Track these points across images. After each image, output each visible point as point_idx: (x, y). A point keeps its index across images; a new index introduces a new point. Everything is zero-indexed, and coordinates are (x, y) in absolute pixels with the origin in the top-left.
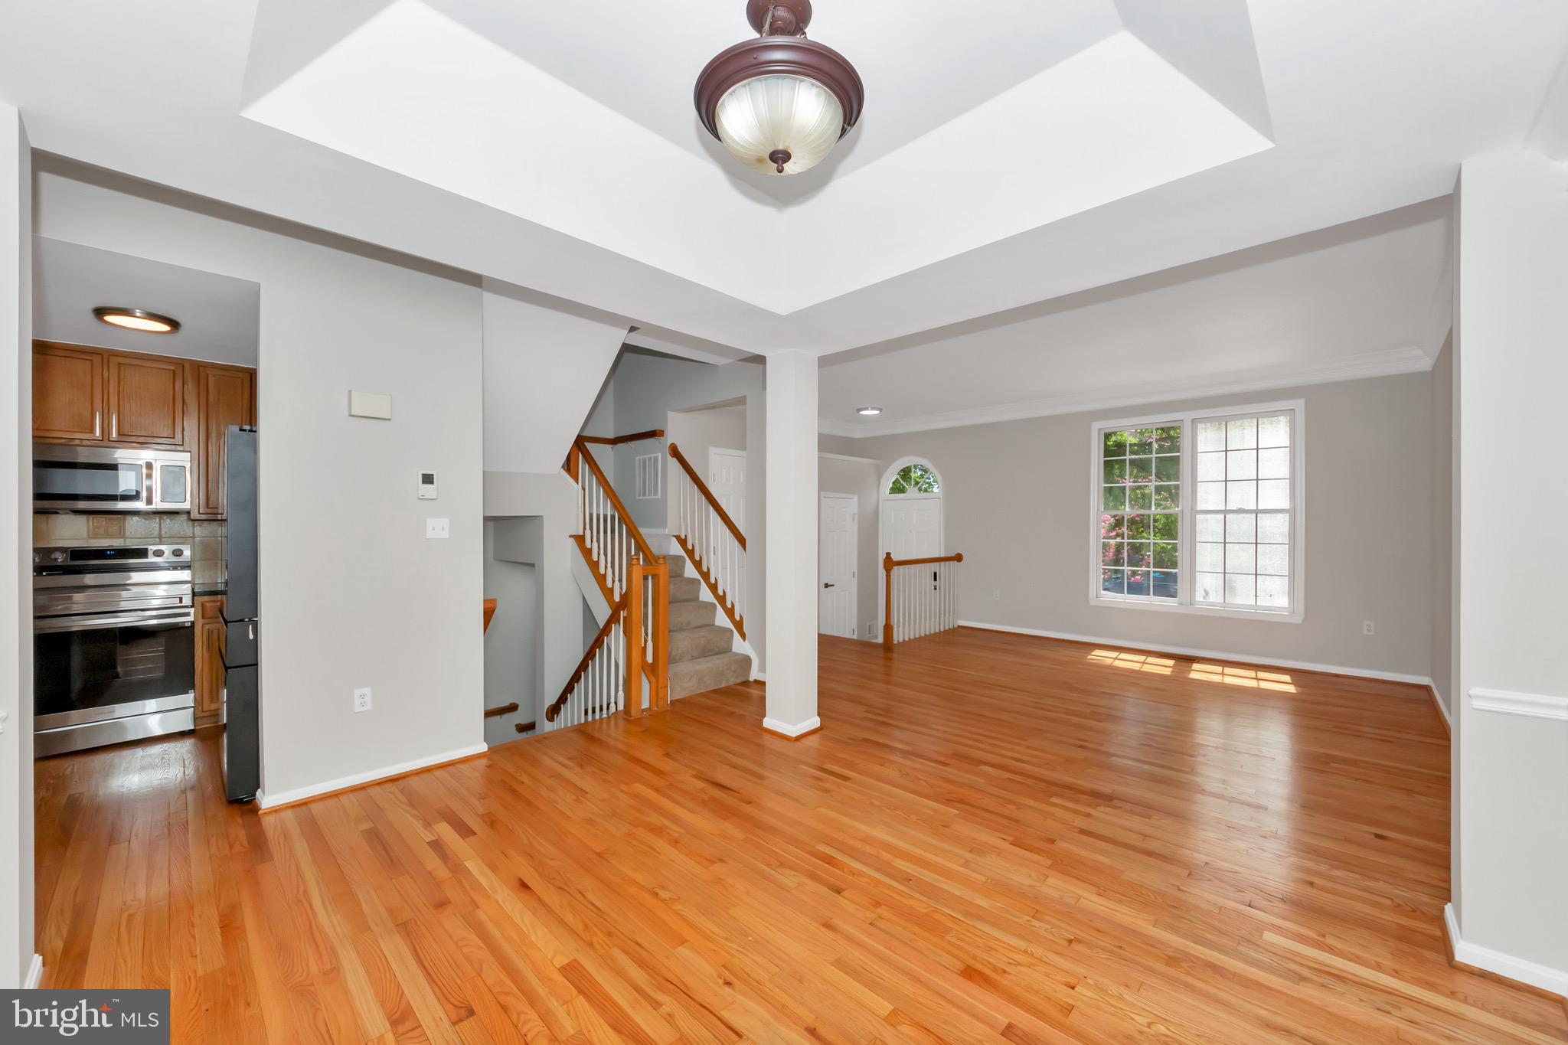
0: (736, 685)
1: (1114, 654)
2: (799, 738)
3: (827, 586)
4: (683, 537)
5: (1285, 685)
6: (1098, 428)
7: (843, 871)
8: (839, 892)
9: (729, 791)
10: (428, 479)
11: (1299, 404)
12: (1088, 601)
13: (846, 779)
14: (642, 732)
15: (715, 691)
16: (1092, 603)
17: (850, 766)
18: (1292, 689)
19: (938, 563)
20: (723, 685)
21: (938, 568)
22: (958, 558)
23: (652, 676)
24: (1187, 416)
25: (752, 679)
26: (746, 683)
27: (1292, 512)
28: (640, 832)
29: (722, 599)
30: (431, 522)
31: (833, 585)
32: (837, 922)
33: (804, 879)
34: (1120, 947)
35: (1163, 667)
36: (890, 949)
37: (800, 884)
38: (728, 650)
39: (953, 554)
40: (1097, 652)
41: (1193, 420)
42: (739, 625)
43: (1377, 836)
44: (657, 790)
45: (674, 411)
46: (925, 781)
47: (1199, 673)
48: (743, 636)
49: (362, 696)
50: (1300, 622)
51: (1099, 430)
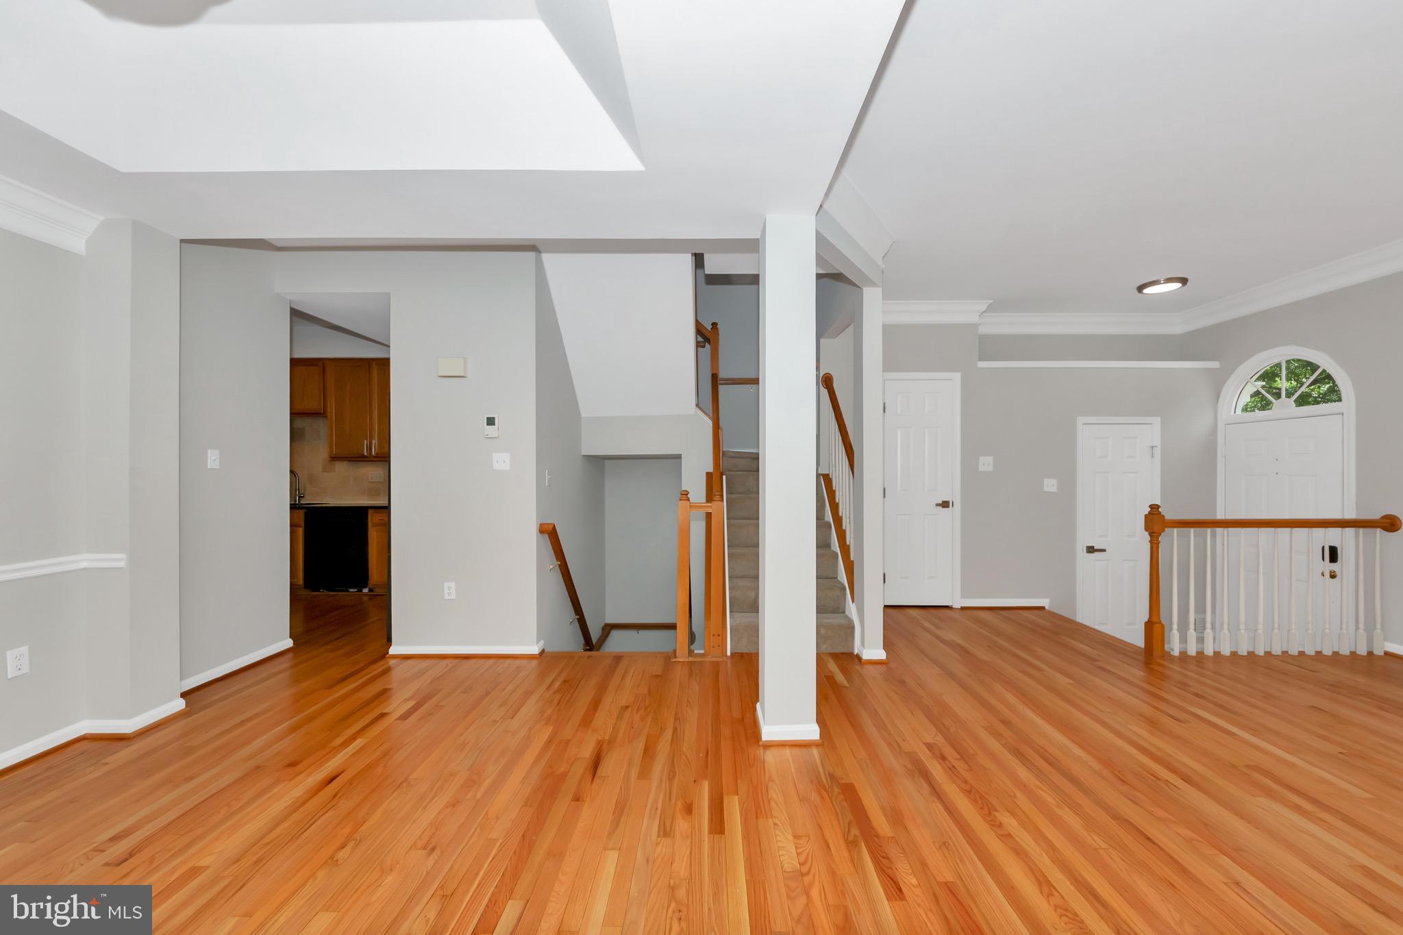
3: (1090, 550)
10: (491, 421)
19: (1347, 530)
21: (1345, 538)
25: (855, 651)
30: (496, 457)
31: (1104, 550)
48: (852, 598)
49: (449, 588)
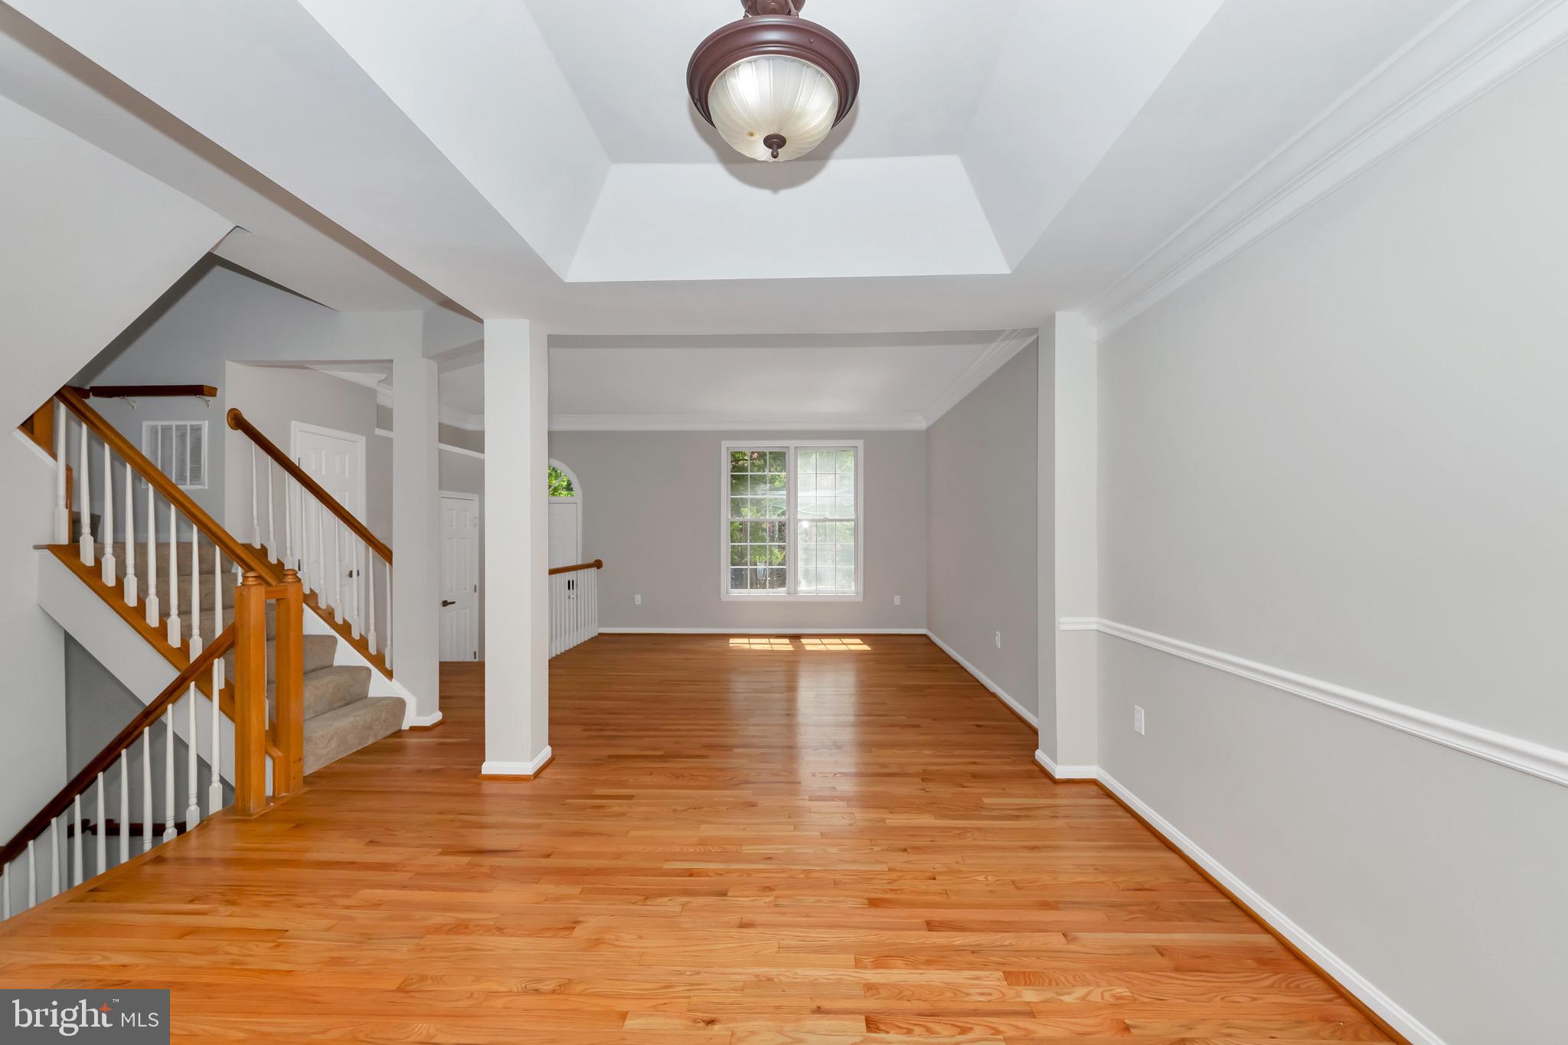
0: (386, 738)
1: (746, 640)
2: (537, 774)
3: (445, 604)
4: (258, 546)
5: (858, 646)
6: (727, 446)
7: (710, 876)
8: (725, 895)
9: (513, 854)
11: (860, 443)
12: (720, 597)
13: (630, 797)
14: (295, 827)
15: (359, 752)
16: (723, 599)
17: (622, 785)
18: (866, 648)
19: (575, 572)
20: (370, 742)
21: (575, 576)
22: (598, 564)
23: (276, 750)
24: (791, 444)
25: (405, 726)
26: (399, 733)
27: (856, 521)
28: (430, 940)
29: (345, 630)
31: (454, 603)
32: (748, 917)
33: (684, 899)
34: (932, 841)
35: (784, 645)
36: (807, 916)
37: (683, 905)
38: (363, 696)
39: (592, 561)
40: (732, 641)
41: (795, 447)
42: (379, 661)
43: (977, 726)
44: (404, 887)
45: (234, 361)
46: (703, 776)
47: (810, 645)
48: (389, 674)
50: (861, 600)
51: (728, 448)
